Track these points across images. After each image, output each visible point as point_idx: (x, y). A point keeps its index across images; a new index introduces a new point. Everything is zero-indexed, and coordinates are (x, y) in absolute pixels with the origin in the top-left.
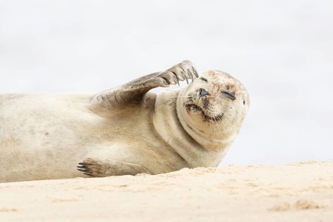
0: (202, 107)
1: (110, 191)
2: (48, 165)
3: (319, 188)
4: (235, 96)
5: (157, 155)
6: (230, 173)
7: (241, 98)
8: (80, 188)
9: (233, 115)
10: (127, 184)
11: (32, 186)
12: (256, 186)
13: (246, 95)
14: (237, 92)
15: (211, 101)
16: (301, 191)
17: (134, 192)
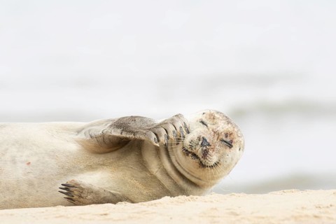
0: (200, 157)
1: (90, 220)
2: (29, 194)
3: (301, 216)
4: (233, 144)
5: (140, 186)
6: (212, 202)
7: (238, 145)
8: (61, 216)
9: (229, 161)
10: (107, 212)
11: (12, 215)
12: (237, 215)
13: (242, 143)
14: (235, 140)
15: (210, 152)
16: (283, 220)
17: (114, 220)
